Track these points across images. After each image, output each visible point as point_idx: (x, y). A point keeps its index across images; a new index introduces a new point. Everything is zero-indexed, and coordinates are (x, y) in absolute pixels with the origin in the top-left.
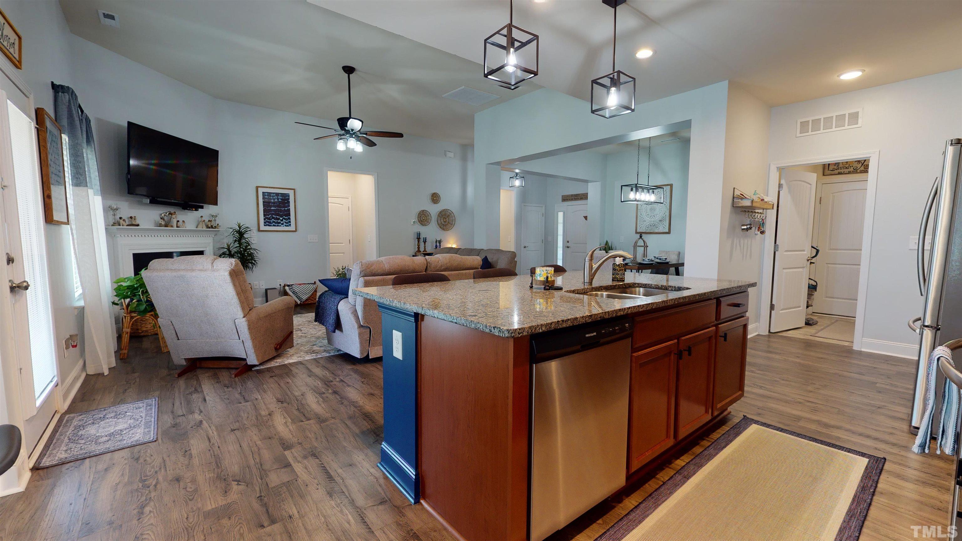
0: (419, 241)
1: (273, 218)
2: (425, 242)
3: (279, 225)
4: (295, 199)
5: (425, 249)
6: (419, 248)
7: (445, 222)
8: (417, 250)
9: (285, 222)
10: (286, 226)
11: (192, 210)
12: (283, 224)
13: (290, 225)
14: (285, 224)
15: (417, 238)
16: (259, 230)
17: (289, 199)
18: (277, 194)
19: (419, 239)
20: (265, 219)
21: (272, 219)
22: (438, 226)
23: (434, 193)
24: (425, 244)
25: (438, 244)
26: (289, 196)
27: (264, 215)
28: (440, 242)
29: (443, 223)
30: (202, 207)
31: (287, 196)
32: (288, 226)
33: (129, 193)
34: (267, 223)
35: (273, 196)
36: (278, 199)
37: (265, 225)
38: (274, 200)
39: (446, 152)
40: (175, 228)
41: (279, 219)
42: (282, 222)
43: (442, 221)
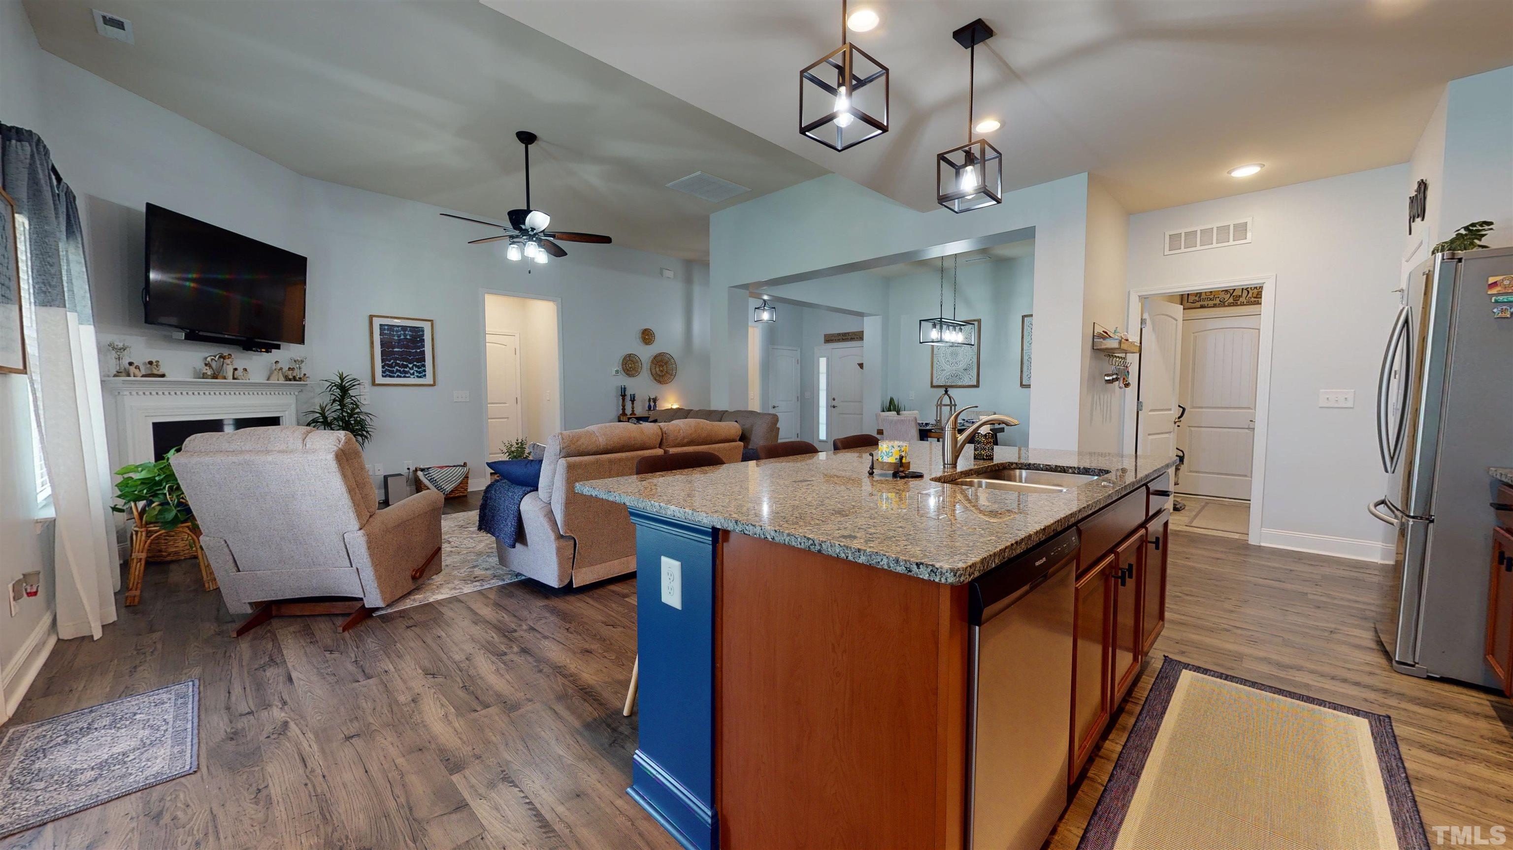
0: (624, 400)
1: (397, 365)
2: (633, 400)
3: (407, 375)
4: (432, 335)
5: (633, 411)
6: (624, 409)
7: (662, 371)
8: (621, 412)
9: (417, 371)
10: (418, 377)
11: (261, 351)
12: (413, 374)
13: (425, 375)
14: (416, 374)
15: (622, 395)
16: (374, 384)
17: (423, 335)
18: (404, 328)
19: (624, 396)
20: (383, 367)
21: (395, 366)
22: (652, 378)
23: (646, 330)
24: (633, 404)
25: (652, 404)
26: (423, 331)
27: (383, 361)
28: (655, 400)
29: (659, 373)
30: (278, 347)
31: (419, 331)
32: (420, 377)
33: (147, 322)
34: (388, 372)
35: (397, 331)
36: (405, 335)
37: (383, 376)
38: (399, 336)
39: (661, 270)
40: (230, 380)
41: (406, 366)
42: (412, 372)
43: (658, 370)
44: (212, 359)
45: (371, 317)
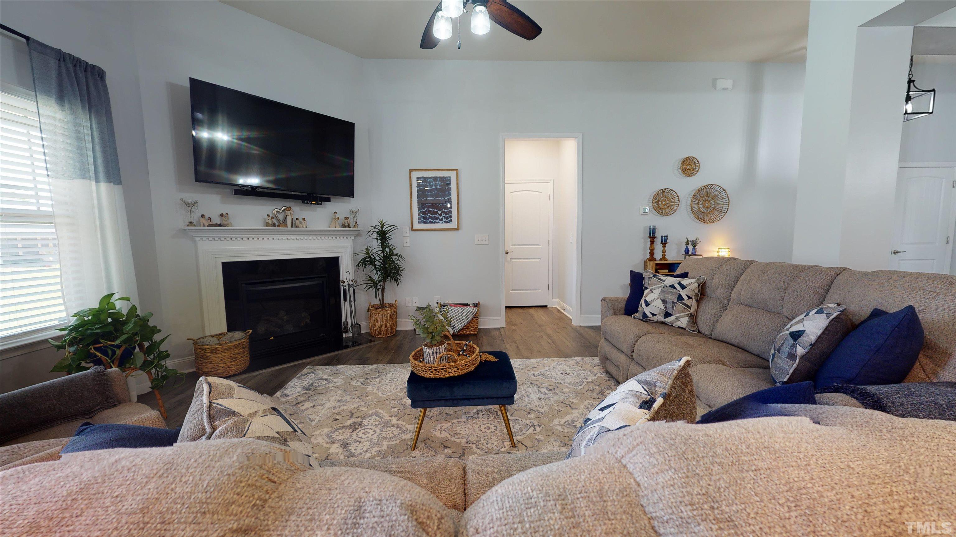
0: (652, 243)
1: (430, 212)
2: (664, 243)
3: (437, 221)
4: (457, 183)
5: (664, 256)
6: (652, 253)
7: (707, 207)
8: (648, 256)
9: (444, 217)
10: (445, 222)
11: (311, 204)
12: (441, 220)
13: (451, 221)
14: (444, 220)
15: (650, 237)
16: (413, 230)
17: (450, 184)
18: (435, 179)
19: (652, 238)
20: (419, 215)
21: (428, 213)
22: (692, 216)
23: (687, 159)
24: (664, 247)
25: (690, 247)
26: (450, 180)
27: (419, 209)
28: (694, 243)
29: (703, 210)
30: (328, 200)
31: (447, 180)
32: (447, 222)
33: (198, 180)
34: (424, 219)
35: (430, 182)
36: (436, 185)
37: (419, 223)
38: (431, 186)
39: (714, 81)
40: (289, 228)
41: (436, 213)
42: (440, 217)
43: (701, 206)
44: (277, 212)
45: (411, 171)
